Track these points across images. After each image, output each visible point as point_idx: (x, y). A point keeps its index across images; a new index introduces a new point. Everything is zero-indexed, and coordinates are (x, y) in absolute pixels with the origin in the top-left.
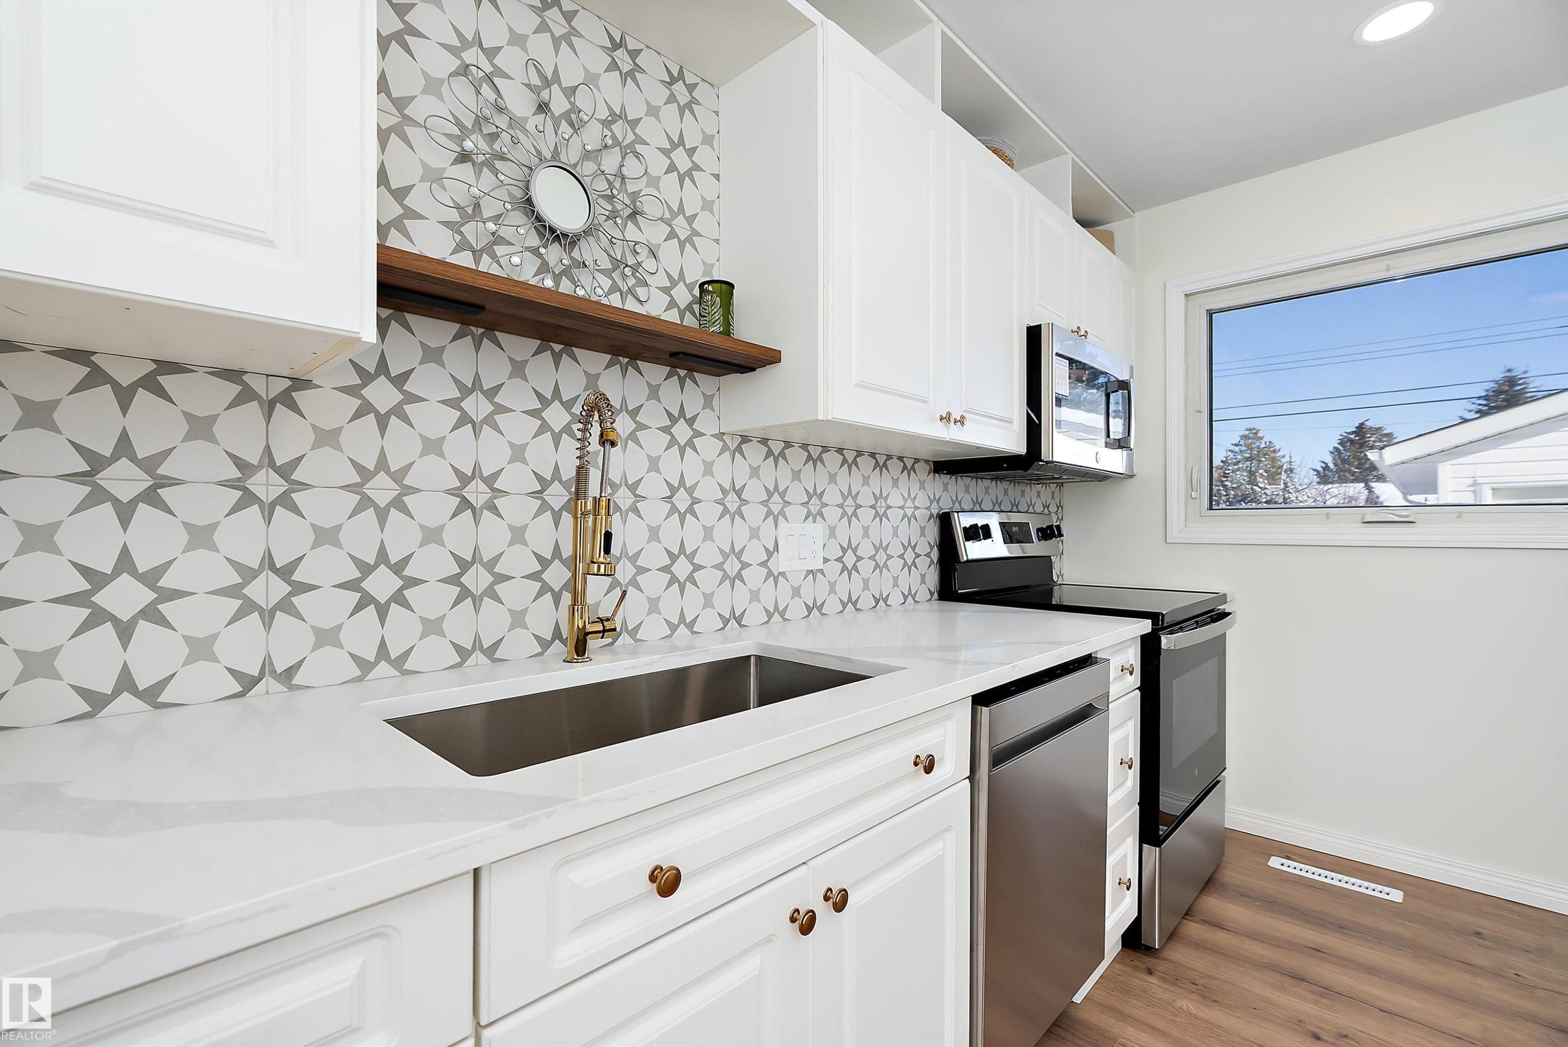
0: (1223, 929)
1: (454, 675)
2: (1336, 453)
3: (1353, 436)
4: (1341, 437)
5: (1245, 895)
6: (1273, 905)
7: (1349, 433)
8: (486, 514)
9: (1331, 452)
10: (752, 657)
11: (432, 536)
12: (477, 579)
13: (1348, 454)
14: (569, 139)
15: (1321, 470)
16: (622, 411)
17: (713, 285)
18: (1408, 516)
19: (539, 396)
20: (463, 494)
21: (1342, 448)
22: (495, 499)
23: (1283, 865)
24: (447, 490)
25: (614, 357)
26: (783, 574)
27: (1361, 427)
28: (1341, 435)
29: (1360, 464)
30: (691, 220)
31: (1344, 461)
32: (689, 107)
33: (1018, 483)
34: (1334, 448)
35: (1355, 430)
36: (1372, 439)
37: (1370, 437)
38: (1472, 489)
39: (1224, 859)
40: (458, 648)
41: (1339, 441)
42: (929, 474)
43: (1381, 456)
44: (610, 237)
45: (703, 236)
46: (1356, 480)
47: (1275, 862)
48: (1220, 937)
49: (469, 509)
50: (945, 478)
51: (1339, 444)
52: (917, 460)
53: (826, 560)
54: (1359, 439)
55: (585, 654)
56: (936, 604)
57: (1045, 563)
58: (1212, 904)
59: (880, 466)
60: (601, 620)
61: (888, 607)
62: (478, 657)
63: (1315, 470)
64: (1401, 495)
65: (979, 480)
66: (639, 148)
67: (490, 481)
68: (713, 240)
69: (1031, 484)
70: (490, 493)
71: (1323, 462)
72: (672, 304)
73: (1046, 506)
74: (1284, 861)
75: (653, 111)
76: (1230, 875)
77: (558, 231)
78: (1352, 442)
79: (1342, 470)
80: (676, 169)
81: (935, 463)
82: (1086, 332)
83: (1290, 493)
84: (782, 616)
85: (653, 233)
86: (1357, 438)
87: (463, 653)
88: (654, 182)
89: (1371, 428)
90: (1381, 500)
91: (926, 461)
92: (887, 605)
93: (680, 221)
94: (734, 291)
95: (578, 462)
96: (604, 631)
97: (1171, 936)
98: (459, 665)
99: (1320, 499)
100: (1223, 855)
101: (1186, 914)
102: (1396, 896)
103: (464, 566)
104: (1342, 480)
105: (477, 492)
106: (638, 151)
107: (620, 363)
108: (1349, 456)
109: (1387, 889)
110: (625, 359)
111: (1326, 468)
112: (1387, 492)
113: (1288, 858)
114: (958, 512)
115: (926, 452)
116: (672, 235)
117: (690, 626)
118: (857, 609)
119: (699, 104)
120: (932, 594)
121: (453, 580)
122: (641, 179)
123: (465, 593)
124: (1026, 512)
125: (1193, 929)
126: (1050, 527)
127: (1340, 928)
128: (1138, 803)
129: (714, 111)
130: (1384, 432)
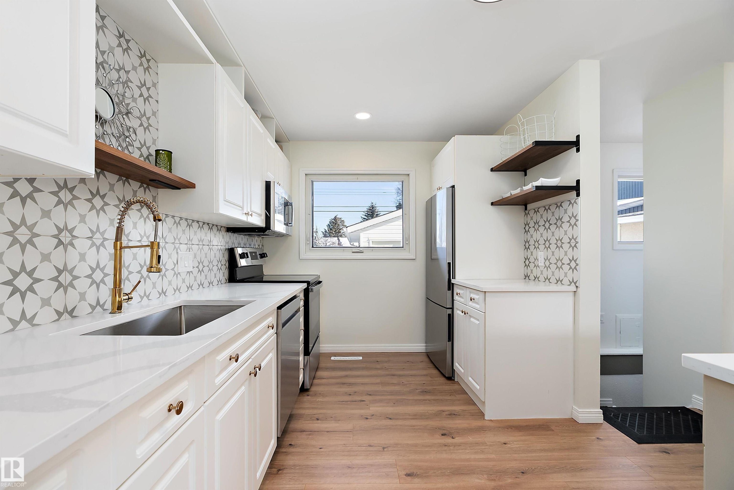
0: (324, 379)
1: (55, 325)
2: (329, 226)
3: (333, 220)
4: (330, 221)
5: (327, 369)
6: (333, 369)
7: (332, 219)
8: (69, 247)
9: (327, 226)
10: (183, 306)
11: (46, 257)
12: (65, 278)
13: (332, 227)
14: (106, 76)
15: (324, 232)
16: (123, 201)
17: (165, 151)
18: (362, 250)
19: (91, 192)
20: (59, 237)
21: (330, 225)
22: (73, 240)
23: (334, 358)
24: (52, 235)
25: (120, 177)
26: (179, 273)
27: (335, 217)
28: (330, 220)
29: (335, 230)
30: (148, 119)
31: (331, 229)
32: (147, 69)
33: (251, 236)
34: (328, 224)
35: (334, 218)
36: (338, 222)
37: (338, 221)
38: (368, 241)
39: (320, 361)
40: (57, 312)
41: (330, 222)
42: (225, 232)
43: (347, 230)
44: (121, 123)
45: (152, 127)
46: (334, 237)
47: (333, 358)
48: (323, 381)
49: (62, 245)
50: (230, 234)
51: (329, 223)
52: (222, 227)
53: (194, 267)
54: (335, 222)
55: (121, 309)
56: (228, 284)
57: (260, 267)
58: (320, 373)
59: (211, 229)
60: (127, 294)
61: (213, 286)
62: (66, 315)
63: (323, 232)
64: (349, 242)
65: (240, 235)
66: (130, 84)
67: (71, 231)
68: (156, 129)
69: (254, 237)
70: (71, 237)
71: (325, 229)
72: (141, 155)
73: (259, 246)
74: (335, 357)
75: (134, 68)
76: (322, 365)
77: (103, 118)
78: (333, 223)
79: (331, 233)
80: (143, 96)
81: (227, 228)
82: (280, 184)
83: (317, 240)
84: (179, 291)
85: (133, 123)
86: (335, 221)
87: (60, 314)
88: (135, 100)
89: (338, 218)
90: (342, 244)
91: (224, 227)
92: (213, 285)
93: (144, 119)
94: (172, 154)
95: (118, 225)
96: (129, 299)
97: (311, 385)
98: (58, 320)
99: (325, 243)
100: (319, 360)
101: (314, 378)
102: (361, 358)
103: (60, 272)
104: (330, 236)
105: (65, 237)
106: (129, 85)
107: (122, 179)
108: (332, 228)
109: (359, 357)
110: (124, 178)
111: (326, 231)
112: (345, 242)
113: (335, 356)
114: (237, 248)
115: (225, 223)
116: (141, 125)
117: (148, 297)
118: (203, 287)
119: (151, 68)
120: (226, 280)
121: (55, 279)
122: (130, 99)
123: (60, 285)
124: (253, 248)
125: (316, 381)
126: (264, 254)
127: (351, 369)
128: (303, 343)
129: (156, 73)
130: (342, 220)
